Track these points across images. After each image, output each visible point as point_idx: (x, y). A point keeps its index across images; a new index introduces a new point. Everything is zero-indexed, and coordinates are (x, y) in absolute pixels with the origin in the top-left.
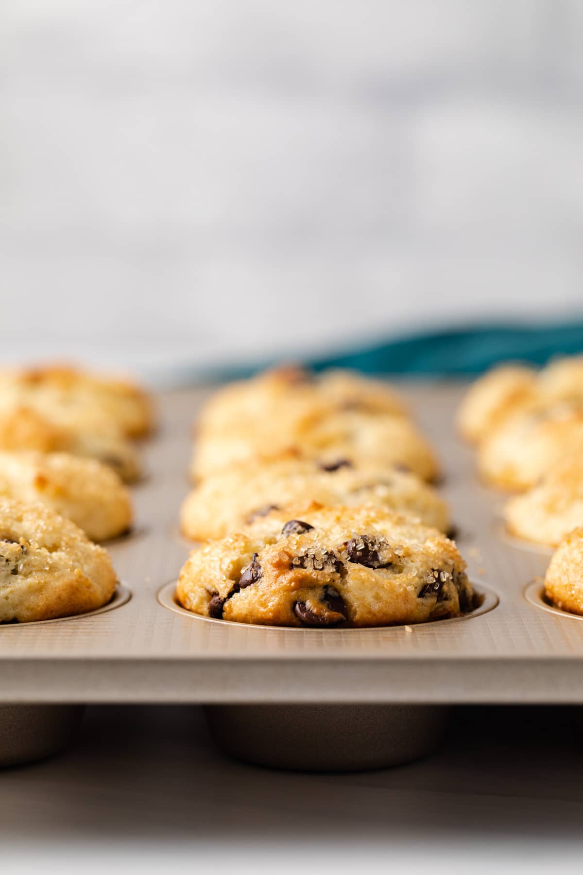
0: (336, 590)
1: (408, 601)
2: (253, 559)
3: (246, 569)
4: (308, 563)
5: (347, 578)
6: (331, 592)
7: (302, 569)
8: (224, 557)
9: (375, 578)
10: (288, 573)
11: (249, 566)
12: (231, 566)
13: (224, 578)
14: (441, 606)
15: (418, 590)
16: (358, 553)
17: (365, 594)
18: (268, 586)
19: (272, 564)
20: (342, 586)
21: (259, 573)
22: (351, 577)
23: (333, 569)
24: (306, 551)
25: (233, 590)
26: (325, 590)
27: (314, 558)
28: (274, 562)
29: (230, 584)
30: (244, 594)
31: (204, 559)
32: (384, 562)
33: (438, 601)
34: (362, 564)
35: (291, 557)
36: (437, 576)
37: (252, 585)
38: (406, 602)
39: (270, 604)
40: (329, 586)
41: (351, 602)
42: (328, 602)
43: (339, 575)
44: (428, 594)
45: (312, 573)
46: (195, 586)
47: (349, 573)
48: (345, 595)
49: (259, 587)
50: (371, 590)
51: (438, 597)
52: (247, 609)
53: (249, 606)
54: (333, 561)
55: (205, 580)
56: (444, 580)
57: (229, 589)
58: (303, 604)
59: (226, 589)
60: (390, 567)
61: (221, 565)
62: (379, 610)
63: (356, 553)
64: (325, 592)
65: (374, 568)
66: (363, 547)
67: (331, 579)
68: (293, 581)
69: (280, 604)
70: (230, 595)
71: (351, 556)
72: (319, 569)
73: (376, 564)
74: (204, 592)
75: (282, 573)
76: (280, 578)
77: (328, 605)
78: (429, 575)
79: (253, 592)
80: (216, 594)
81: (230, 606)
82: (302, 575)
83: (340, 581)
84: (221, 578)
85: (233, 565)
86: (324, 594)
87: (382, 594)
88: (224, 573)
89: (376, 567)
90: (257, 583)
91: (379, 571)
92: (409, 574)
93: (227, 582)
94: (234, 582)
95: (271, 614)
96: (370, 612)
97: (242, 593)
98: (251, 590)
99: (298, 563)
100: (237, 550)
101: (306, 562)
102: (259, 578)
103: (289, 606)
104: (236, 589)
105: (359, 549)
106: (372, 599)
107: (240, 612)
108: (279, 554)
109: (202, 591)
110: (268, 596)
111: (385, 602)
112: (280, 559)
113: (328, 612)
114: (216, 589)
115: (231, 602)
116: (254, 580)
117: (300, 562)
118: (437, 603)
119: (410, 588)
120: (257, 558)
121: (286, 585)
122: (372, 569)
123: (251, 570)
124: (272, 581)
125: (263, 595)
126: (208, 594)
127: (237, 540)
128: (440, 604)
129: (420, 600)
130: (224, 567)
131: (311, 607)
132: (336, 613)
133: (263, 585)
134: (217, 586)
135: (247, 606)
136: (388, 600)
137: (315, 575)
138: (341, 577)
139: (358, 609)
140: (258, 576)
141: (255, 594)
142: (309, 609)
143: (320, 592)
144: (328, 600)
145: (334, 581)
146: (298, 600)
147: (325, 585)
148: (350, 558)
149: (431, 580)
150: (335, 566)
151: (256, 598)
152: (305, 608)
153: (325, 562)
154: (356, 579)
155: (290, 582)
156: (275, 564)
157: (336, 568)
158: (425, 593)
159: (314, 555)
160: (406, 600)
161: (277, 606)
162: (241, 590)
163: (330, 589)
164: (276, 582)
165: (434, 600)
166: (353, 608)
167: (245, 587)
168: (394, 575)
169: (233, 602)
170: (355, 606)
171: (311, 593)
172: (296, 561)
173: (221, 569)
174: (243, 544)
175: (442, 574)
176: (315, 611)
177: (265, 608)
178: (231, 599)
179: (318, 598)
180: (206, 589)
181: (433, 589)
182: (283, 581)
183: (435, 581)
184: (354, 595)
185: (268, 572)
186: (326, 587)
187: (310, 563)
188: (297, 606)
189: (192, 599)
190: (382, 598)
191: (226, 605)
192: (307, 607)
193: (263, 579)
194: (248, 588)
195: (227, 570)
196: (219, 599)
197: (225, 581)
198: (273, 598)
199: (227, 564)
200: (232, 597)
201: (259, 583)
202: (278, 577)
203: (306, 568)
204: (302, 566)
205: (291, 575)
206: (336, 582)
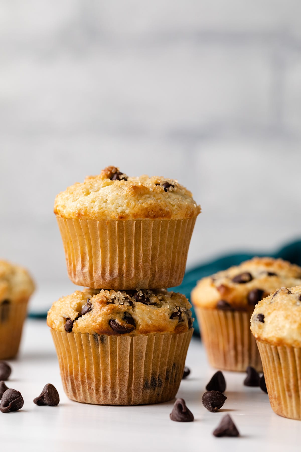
0: (130, 314)
1: (165, 320)
2: (88, 301)
3: (84, 306)
4: (116, 301)
5: (135, 309)
6: (127, 315)
7: (114, 304)
8: (72, 301)
9: (149, 309)
10: (106, 306)
11: (86, 304)
12: (76, 305)
13: (73, 311)
14: (181, 324)
15: (170, 315)
16: (140, 298)
17: (144, 316)
18: (96, 313)
19: (98, 302)
20: (133, 312)
21: (91, 307)
22: (137, 308)
23: (128, 304)
24: (114, 296)
25: (78, 316)
26: (125, 314)
27: (119, 299)
28: (99, 301)
29: (76, 313)
30: (84, 318)
31: (61, 303)
32: (152, 302)
33: (179, 321)
34: (142, 303)
35: (107, 299)
36: (178, 309)
37: (88, 313)
38: (164, 320)
39: (98, 321)
40: (127, 312)
41: (137, 320)
42: (126, 320)
43: (131, 307)
44: (175, 317)
45: (118, 306)
46: (57, 316)
47: (136, 306)
48: (135, 317)
49: (92, 314)
50: (147, 314)
51: (179, 319)
52: (86, 324)
53: (87, 323)
54: (128, 300)
55: (63, 313)
56: (182, 310)
57: (76, 316)
58: (114, 321)
59: (75, 316)
60: (156, 305)
61: (71, 305)
62: (151, 324)
63: (139, 297)
64: (125, 315)
65: (148, 305)
66: (142, 295)
67: (128, 309)
68: (109, 310)
69: (102, 320)
70: (76, 319)
71: (136, 299)
72: (121, 304)
73: (149, 303)
74: (62, 319)
75: (103, 306)
76: (102, 308)
77: (126, 321)
78: (174, 309)
79: (89, 316)
80: (69, 319)
81: (77, 324)
82: (114, 307)
83: (132, 310)
84: (72, 311)
85: (77, 305)
86: (124, 316)
87: (153, 316)
88: (73, 308)
89: (149, 304)
90: (90, 312)
91: (150, 306)
92: (165, 308)
93: (74, 313)
94: (78, 312)
95: (98, 326)
96: (147, 325)
97: (83, 317)
98: (87, 315)
99: (111, 301)
100: (78, 299)
101: (115, 301)
102: (92, 309)
103: (107, 322)
104: (79, 316)
105: (140, 296)
106: (148, 319)
107: (82, 326)
108: (102, 297)
109: (61, 318)
110: (96, 317)
111: (154, 320)
112: (102, 299)
113: (127, 324)
114: (69, 316)
115: (77, 322)
116: (89, 310)
117: (112, 301)
118: (178, 322)
119: (166, 314)
120: (90, 301)
121: (105, 312)
122: (147, 305)
123: (87, 306)
124: (98, 310)
125: (94, 317)
126: (64, 320)
127: (78, 294)
128: (180, 323)
129: (171, 320)
130: (73, 306)
131: (118, 322)
132: (131, 325)
133: (94, 312)
134: (69, 315)
135: (85, 323)
136: (156, 319)
137: (120, 307)
138: (132, 308)
139: (141, 323)
140: (91, 308)
141: (90, 317)
142: (118, 323)
143: (122, 315)
144: (126, 319)
145: (129, 310)
146: (111, 319)
147: (125, 311)
148: (136, 300)
149: (175, 311)
150: (129, 303)
151: (90, 319)
152: (115, 323)
153: (124, 301)
154: (140, 309)
155: (108, 310)
156: (100, 302)
157: (130, 304)
158: (173, 317)
159: (119, 298)
160: (164, 319)
161: (101, 322)
162: (82, 316)
163: (127, 314)
164: (100, 310)
165: (177, 321)
166: (139, 323)
167: (84, 314)
168: (158, 308)
169: (78, 322)
170: (139, 322)
171: (118, 315)
172: (110, 300)
173: (71, 307)
174: (81, 296)
175: (181, 308)
176: (120, 324)
177: (95, 323)
178: (77, 320)
179: (121, 318)
180: (63, 317)
181: (177, 315)
182: (104, 310)
183: (178, 311)
184: (139, 317)
185: (96, 306)
186: (125, 313)
187: (117, 301)
188: (111, 322)
189: (56, 323)
190: (153, 318)
191: (74, 324)
192: (116, 322)
193: (93, 310)
194: (86, 314)
195: (74, 307)
196: (71, 321)
197: (74, 312)
198: (99, 319)
199: (74, 304)
200: (77, 319)
201: (92, 312)
202: (101, 308)
203: (115, 303)
204: (113, 303)
205: (108, 307)
206: (130, 310)
